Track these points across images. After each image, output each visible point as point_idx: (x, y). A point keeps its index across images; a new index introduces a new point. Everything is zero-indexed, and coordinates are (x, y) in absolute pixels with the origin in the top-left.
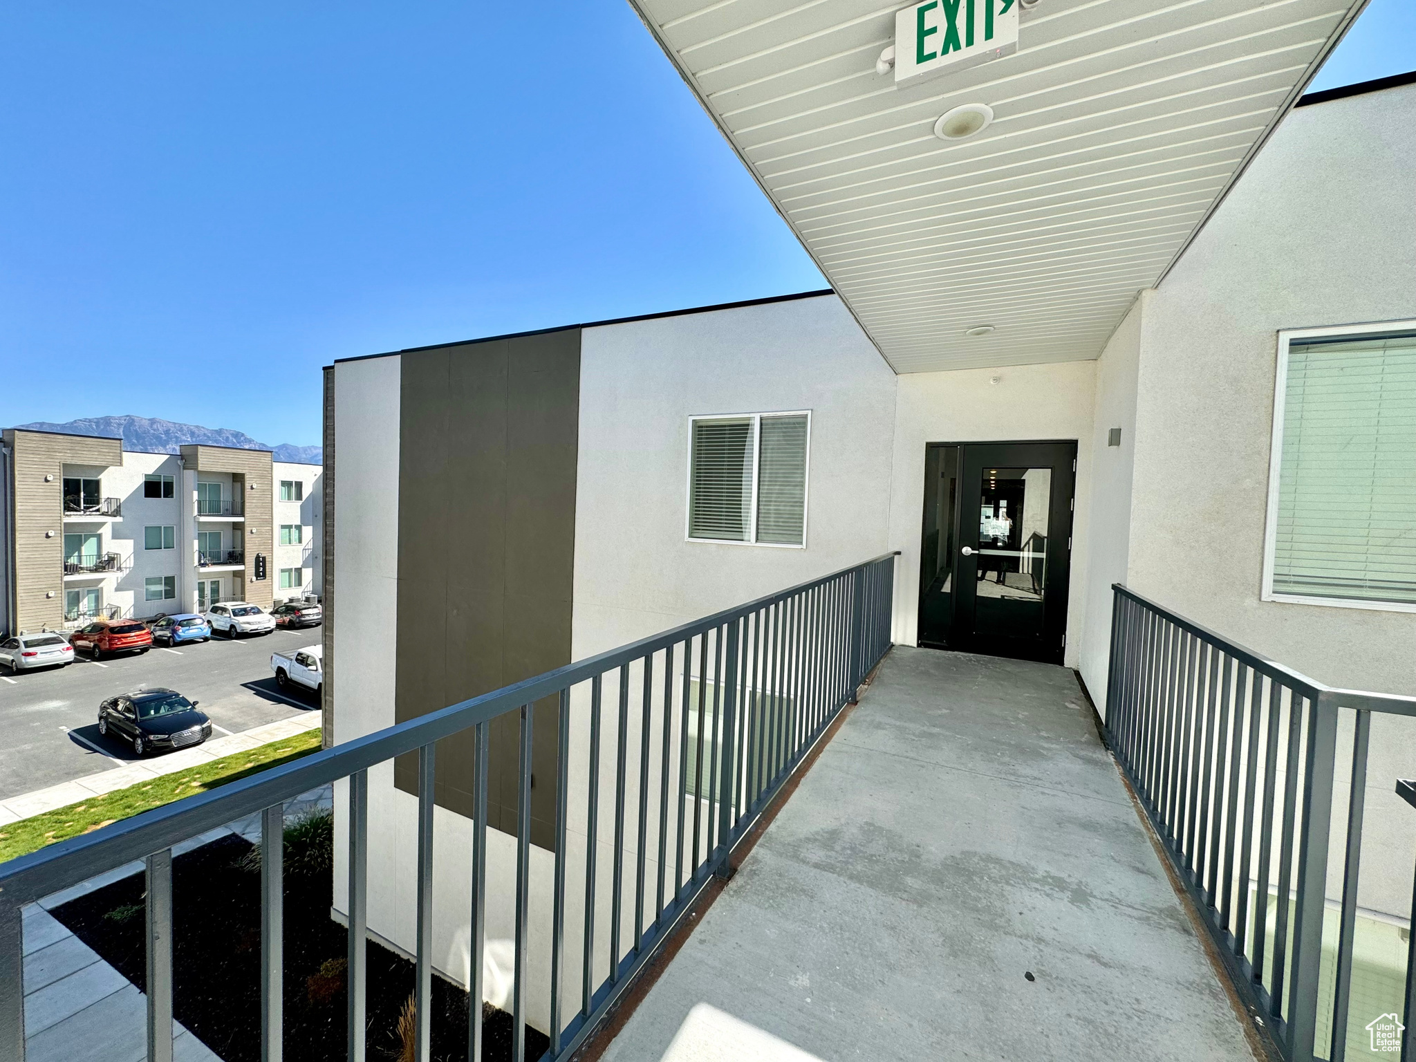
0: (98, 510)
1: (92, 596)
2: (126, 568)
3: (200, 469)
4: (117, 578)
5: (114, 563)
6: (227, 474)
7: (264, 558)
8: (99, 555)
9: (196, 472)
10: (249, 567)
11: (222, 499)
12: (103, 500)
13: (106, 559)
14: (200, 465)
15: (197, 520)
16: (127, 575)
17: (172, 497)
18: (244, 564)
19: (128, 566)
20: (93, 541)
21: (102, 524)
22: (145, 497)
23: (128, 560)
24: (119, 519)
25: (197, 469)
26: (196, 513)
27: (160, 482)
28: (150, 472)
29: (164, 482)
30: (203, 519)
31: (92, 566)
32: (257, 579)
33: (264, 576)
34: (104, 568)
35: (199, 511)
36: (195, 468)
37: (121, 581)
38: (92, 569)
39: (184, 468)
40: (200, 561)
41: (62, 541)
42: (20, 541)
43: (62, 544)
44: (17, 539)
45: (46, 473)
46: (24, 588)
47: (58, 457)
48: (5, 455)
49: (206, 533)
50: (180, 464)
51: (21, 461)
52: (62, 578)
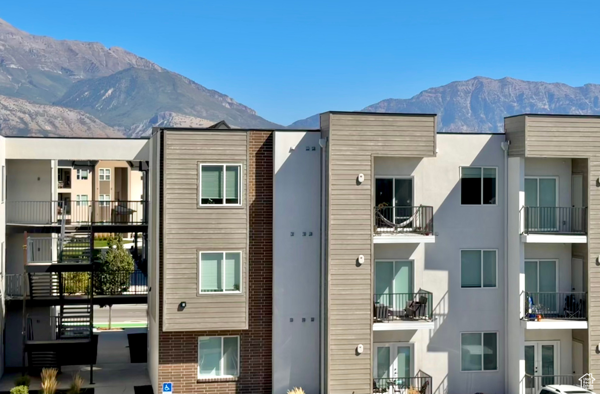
0: (410, 225)
1: (403, 356)
2: (440, 315)
3: (528, 154)
4: (430, 330)
5: (425, 306)
6: (564, 160)
8: (411, 294)
9: (523, 160)
10: (594, 326)
11: (557, 205)
12: (415, 210)
13: (418, 300)
14: (527, 148)
15: (523, 241)
16: (441, 326)
17: (494, 203)
18: (587, 320)
19: (442, 312)
20: (404, 270)
21: (413, 246)
22: (463, 203)
23: (442, 302)
24: (431, 239)
25: (524, 154)
26: (522, 229)
27: (480, 179)
28: (468, 165)
29: (484, 179)
30: (532, 239)
31: (401, 310)
34: (414, 314)
35: (527, 226)
36: (521, 154)
37: (435, 334)
38: (401, 314)
39: (509, 155)
40: (526, 310)
41: (373, 271)
42: (332, 270)
43: (372, 275)
44: (330, 267)
45: (357, 172)
46: (334, 338)
47: (370, 148)
48: (321, 148)
49: (537, 262)
50: (504, 149)
51: (334, 156)
52: (371, 326)
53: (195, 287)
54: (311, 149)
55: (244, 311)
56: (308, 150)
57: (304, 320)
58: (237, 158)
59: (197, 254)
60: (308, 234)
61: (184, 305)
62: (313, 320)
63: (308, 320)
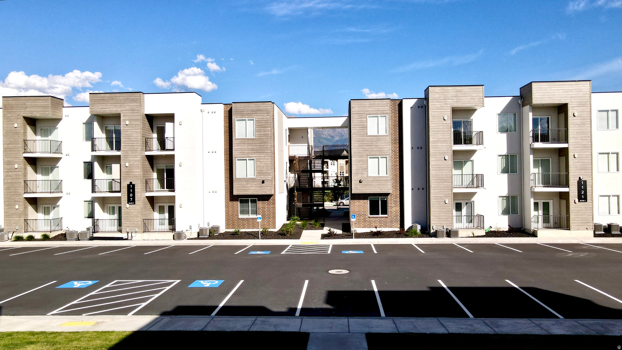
3: (534, 103)
6: (553, 107)
7: (585, 182)
8: (472, 175)
9: (531, 106)
10: (573, 190)
14: (533, 100)
15: (532, 147)
17: (516, 131)
18: (569, 187)
20: (469, 164)
25: (532, 104)
26: (531, 140)
30: (536, 146)
32: (579, 201)
33: (585, 199)
35: (533, 139)
36: (530, 104)
39: (523, 105)
41: (452, 163)
42: (432, 163)
43: (452, 165)
44: (430, 162)
45: (444, 115)
46: (433, 196)
47: (450, 103)
48: (426, 105)
49: (539, 160)
50: (520, 103)
51: (432, 108)
52: (452, 190)
53: (367, 173)
54: (420, 107)
55: (390, 184)
56: (419, 107)
57: (419, 189)
58: (385, 112)
59: (367, 158)
60: (420, 148)
61: (361, 181)
62: (423, 189)
63: (421, 189)
